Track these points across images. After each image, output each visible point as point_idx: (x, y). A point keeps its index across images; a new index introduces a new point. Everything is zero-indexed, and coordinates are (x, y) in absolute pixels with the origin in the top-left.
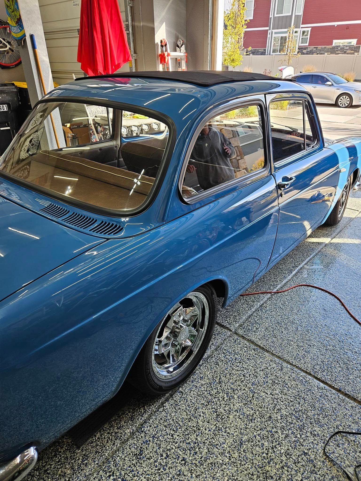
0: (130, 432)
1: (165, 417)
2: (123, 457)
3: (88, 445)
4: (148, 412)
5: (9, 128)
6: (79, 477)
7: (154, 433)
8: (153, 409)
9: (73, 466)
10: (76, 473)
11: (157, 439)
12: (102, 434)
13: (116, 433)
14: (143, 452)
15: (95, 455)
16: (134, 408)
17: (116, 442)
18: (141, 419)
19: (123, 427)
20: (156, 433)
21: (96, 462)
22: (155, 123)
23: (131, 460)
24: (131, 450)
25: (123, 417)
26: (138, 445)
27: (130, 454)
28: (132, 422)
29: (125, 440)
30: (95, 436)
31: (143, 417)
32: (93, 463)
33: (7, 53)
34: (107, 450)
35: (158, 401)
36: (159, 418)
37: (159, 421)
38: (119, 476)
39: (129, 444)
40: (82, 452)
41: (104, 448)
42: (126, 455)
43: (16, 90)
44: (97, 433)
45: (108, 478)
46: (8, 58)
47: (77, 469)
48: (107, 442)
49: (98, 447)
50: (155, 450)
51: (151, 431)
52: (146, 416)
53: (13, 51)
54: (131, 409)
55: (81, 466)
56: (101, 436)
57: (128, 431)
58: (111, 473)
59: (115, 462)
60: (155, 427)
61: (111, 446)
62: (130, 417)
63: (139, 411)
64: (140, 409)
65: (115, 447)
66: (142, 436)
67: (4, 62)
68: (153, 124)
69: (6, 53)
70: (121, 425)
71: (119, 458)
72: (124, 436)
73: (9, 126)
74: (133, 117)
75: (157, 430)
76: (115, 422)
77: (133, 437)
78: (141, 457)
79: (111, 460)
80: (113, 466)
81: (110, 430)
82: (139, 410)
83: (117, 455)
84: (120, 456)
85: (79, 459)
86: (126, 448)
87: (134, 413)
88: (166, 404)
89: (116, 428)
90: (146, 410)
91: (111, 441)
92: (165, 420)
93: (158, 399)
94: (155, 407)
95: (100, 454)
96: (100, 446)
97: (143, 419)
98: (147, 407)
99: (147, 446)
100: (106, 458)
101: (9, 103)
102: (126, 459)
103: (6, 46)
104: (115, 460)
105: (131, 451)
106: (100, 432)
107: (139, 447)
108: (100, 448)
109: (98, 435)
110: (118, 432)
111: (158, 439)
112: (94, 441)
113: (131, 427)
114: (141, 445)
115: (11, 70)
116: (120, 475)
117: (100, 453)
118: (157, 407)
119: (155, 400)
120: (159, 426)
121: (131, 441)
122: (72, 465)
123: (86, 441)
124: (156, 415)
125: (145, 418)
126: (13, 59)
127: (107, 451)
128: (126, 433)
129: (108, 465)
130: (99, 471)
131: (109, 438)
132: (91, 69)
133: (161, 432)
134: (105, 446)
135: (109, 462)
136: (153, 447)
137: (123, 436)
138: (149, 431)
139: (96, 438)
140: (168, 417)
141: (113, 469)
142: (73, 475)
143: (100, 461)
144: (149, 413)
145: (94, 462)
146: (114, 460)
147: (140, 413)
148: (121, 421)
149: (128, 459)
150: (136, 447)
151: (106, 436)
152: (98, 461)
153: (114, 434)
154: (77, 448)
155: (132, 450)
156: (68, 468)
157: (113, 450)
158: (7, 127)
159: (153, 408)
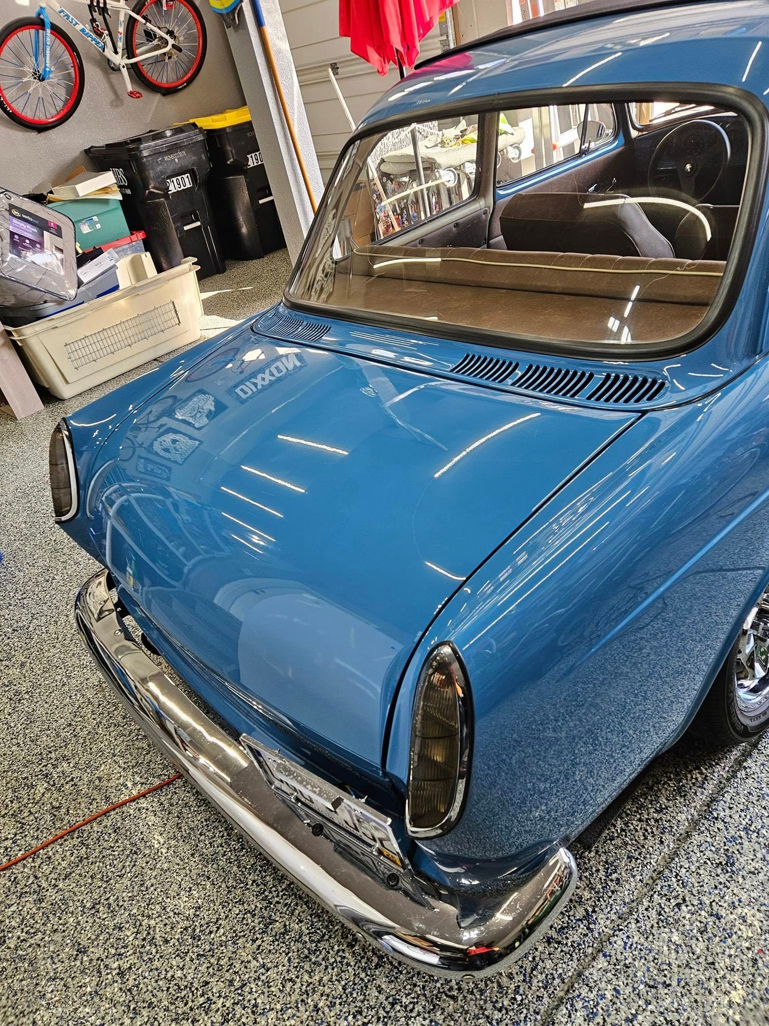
0: (688, 819)
1: (758, 790)
2: (693, 868)
3: (604, 842)
4: (712, 779)
5: (198, 224)
6: (612, 905)
7: (744, 823)
8: (721, 773)
9: (591, 883)
10: (602, 897)
11: (756, 834)
12: (628, 823)
13: (657, 821)
14: (735, 859)
15: (628, 864)
16: (676, 771)
17: (664, 838)
18: (702, 793)
19: (666, 808)
20: (749, 822)
21: (638, 878)
22: (511, 145)
23: (713, 874)
24: (704, 855)
25: (660, 790)
26: (718, 846)
27: (705, 863)
28: (685, 800)
29: (681, 835)
30: (615, 826)
31: (705, 789)
32: (632, 879)
33: (170, 58)
34: (650, 854)
35: (726, 758)
36: (746, 792)
37: (746, 798)
38: (700, 906)
39: (695, 842)
40: (598, 856)
41: (644, 850)
42: (697, 864)
43: (202, 138)
44: (616, 821)
45: (676, 910)
46: (172, 69)
47: (602, 890)
48: (646, 838)
49: (629, 848)
50: (759, 855)
51: (736, 817)
52: (710, 787)
53: (180, 50)
54: (671, 773)
55: (608, 884)
56: (626, 824)
57: (684, 817)
58: (680, 901)
59: (679, 878)
60: (742, 811)
61: (658, 846)
62: (674, 790)
63: (692, 778)
64: (690, 772)
65: (667, 848)
66: (718, 828)
67: (164, 81)
68: (510, 149)
69: (167, 60)
70: (661, 805)
71: (683, 870)
72: (678, 827)
73: (199, 220)
74: (463, 142)
75: (748, 817)
76: (645, 799)
77: (699, 829)
78: (734, 868)
79: (667, 872)
80: (678, 885)
81: (640, 814)
82: (689, 776)
83: (679, 865)
84: (687, 866)
85: (598, 871)
86: (692, 851)
87: (681, 782)
88: (749, 763)
89: (653, 810)
90: (706, 776)
91: (653, 836)
92: (759, 796)
93: (726, 753)
94: (724, 769)
95: (639, 861)
96: (633, 844)
97: (706, 792)
98: (706, 769)
99: (738, 847)
100: (655, 870)
101: (193, 170)
102: (701, 872)
103: (167, 43)
104: (677, 874)
105: (705, 857)
106: (622, 818)
107: (722, 850)
108: (635, 850)
109: (619, 824)
110: (661, 819)
111: (758, 833)
112: (616, 835)
113: (684, 808)
114: (725, 845)
115: (180, 95)
116: (701, 904)
117: (637, 859)
118: (727, 769)
119: (720, 756)
120: (752, 809)
121: (696, 838)
122: (588, 882)
123: (600, 834)
124: (735, 785)
125: (710, 792)
126: (181, 70)
127: (652, 856)
128: (679, 821)
129: (666, 884)
130: (652, 896)
131: (646, 830)
132: (373, 46)
133: (760, 821)
134: (643, 847)
135: (667, 879)
136: (754, 850)
137: (676, 827)
138: (730, 816)
139: (617, 830)
140: (764, 789)
141: (680, 892)
142: (599, 901)
143: (644, 875)
144: (715, 782)
145: (634, 876)
146: (675, 874)
147: (694, 781)
148: (658, 797)
149: (707, 874)
150: (713, 849)
151: (637, 826)
152: (641, 875)
153: (652, 822)
154: (584, 848)
155: (706, 853)
156: (583, 887)
157: (662, 854)
158: (194, 222)
159: (721, 771)
